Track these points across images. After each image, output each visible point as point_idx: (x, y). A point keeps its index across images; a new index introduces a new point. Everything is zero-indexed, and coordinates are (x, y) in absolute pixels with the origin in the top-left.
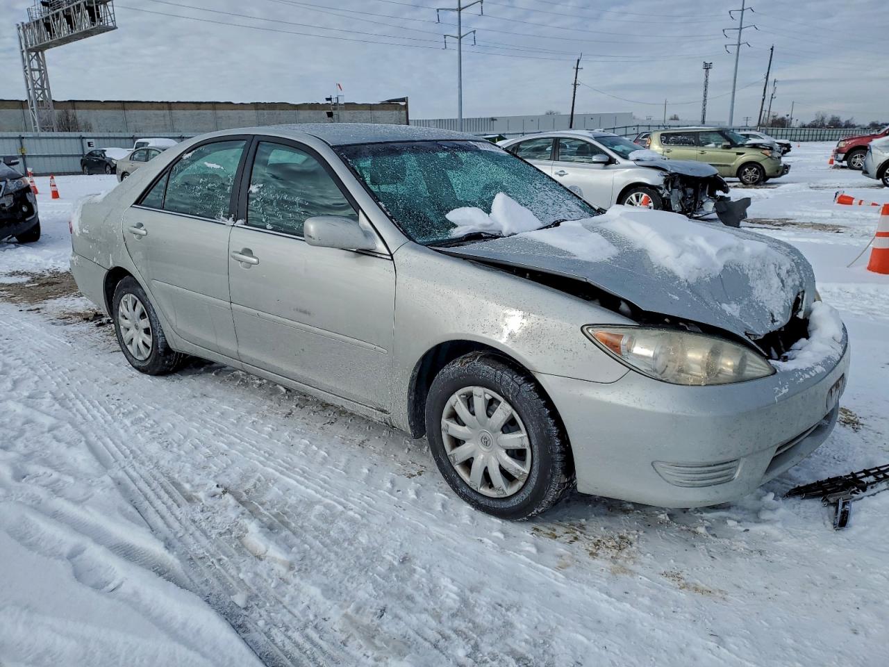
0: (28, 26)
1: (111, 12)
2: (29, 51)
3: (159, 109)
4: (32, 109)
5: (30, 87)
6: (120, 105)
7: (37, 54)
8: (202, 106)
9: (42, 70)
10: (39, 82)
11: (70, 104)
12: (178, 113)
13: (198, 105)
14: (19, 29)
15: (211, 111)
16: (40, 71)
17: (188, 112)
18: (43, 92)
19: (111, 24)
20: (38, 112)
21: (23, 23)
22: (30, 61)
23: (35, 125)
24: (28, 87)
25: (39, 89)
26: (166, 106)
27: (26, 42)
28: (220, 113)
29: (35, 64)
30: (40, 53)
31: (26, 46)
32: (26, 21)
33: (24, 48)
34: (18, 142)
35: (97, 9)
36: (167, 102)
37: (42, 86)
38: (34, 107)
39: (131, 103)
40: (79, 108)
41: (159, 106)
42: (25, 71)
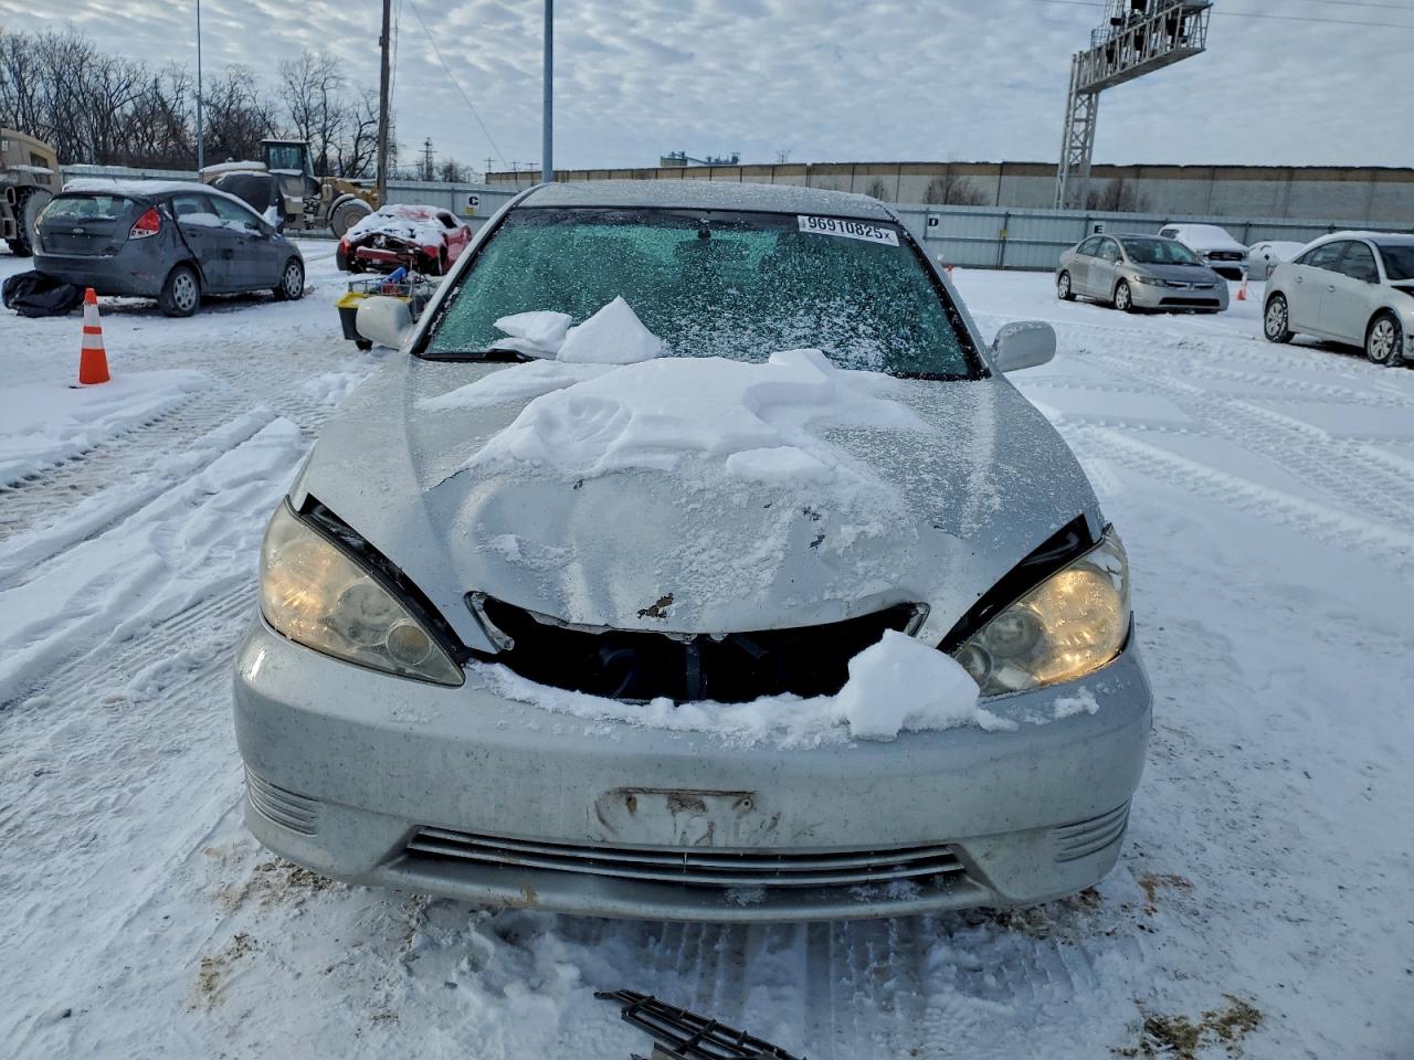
0: (1087, 56)
1: (1204, 25)
2: (1080, 92)
3: (1269, 179)
4: (1061, 177)
5: (1067, 145)
6: (1207, 172)
7: (1090, 98)
8: (1350, 174)
9: (1090, 121)
10: (1082, 138)
11: (1133, 170)
12: (1303, 186)
13: (1344, 172)
14: (1075, 61)
15: (1366, 184)
16: (1087, 121)
17: (1319, 185)
18: (1083, 153)
19: (1198, 45)
20: (1067, 181)
21: (1081, 52)
22: (1076, 109)
23: (1059, 199)
24: (1064, 145)
25: (1077, 148)
26: (1285, 174)
27: (1078, 80)
28: (1381, 186)
29: (1082, 113)
30: (1094, 96)
31: (1077, 86)
32: (1086, 48)
33: (1074, 87)
34: (1002, 220)
35: (1183, 23)
36: (1289, 168)
37: (1084, 143)
38: (1064, 175)
39: (1229, 170)
40: (1144, 177)
41: (1272, 173)
42: (1067, 122)
